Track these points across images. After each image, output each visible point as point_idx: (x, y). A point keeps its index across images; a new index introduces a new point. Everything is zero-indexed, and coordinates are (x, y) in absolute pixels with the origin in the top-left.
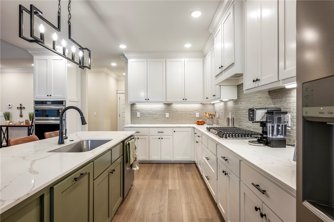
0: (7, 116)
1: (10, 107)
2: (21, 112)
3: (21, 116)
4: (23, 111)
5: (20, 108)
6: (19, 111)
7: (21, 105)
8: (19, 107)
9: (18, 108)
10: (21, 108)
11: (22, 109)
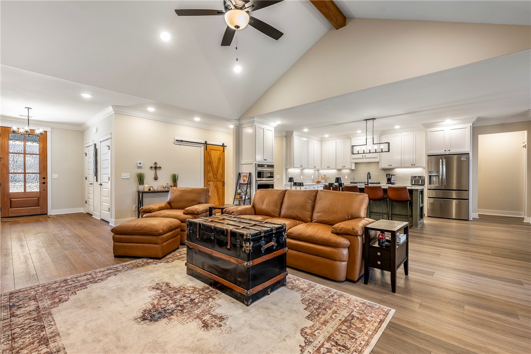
1: (141, 165)
2: (156, 174)
3: (156, 179)
4: (158, 172)
5: (154, 168)
6: (153, 172)
7: (156, 163)
8: (154, 166)
9: (151, 168)
10: (156, 168)
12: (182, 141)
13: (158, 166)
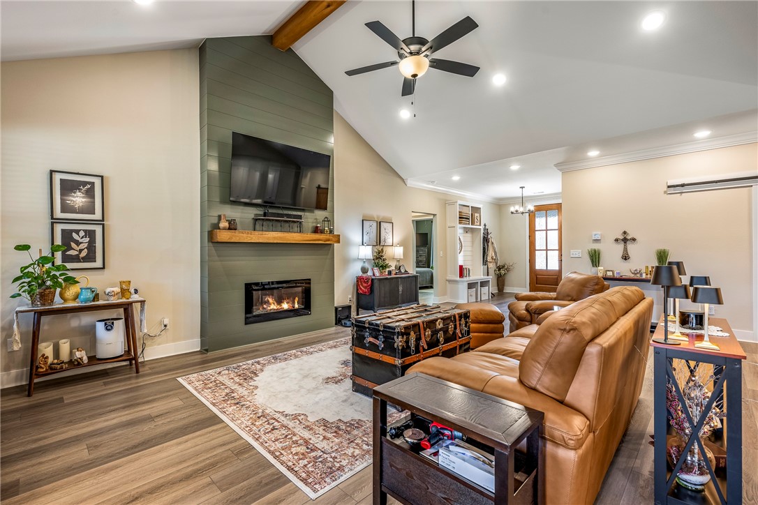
0: (595, 258)
1: (599, 237)
2: (625, 249)
3: (626, 257)
4: (630, 246)
5: (623, 240)
6: (621, 246)
7: (625, 233)
8: (622, 237)
9: (617, 240)
10: (625, 240)
11: (628, 242)
12: (683, 185)
13: (629, 237)
